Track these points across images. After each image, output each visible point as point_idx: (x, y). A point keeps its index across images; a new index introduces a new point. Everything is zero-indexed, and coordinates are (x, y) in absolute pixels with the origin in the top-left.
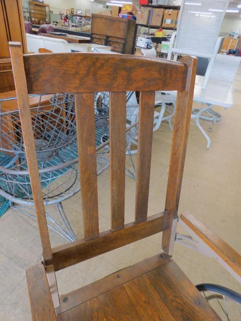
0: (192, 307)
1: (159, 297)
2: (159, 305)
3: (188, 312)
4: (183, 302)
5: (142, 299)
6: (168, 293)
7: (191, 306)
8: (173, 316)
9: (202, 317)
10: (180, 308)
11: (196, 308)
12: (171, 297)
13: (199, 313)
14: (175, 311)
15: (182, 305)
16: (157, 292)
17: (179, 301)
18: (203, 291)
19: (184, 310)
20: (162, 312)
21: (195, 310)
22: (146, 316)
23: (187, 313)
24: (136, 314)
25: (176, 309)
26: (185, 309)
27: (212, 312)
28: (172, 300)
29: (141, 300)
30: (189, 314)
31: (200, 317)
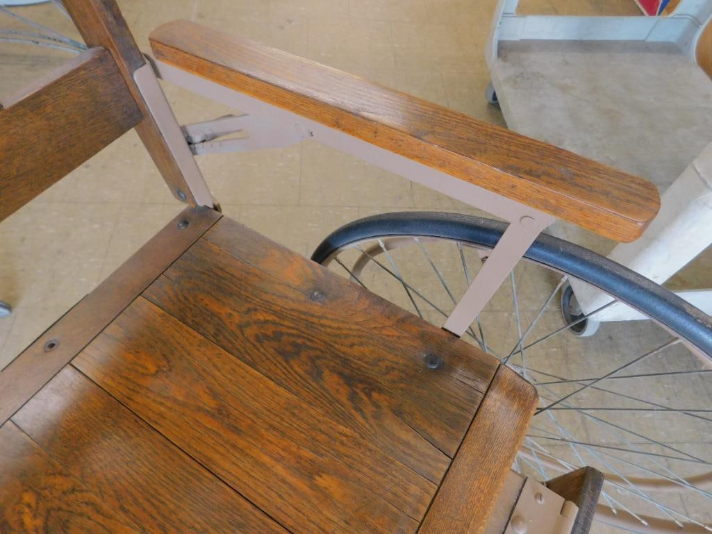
0: (305, 313)
1: (199, 336)
2: (206, 359)
3: (294, 332)
4: (275, 313)
5: (144, 371)
6: (224, 311)
7: (300, 312)
8: (253, 365)
9: (335, 325)
10: (269, 333)
11: (316, 308)
12: (237, 318)
13: (326, 318)
14: (255, 351)
15: (274, 323)
16: (190, 327)
17: (262, 318)
18: (332, 255)
19: (282, 334)
20: (217, 373)
21: (313, 316)
22: (170, 409)
23: (293, 335)
24: (136, 421)
25: (257, 344)
26: (284, 330)
27: (359, 297)
28: (241, 327)
29: (143, 374)
30: (299, 336)
31: (330, 327)
